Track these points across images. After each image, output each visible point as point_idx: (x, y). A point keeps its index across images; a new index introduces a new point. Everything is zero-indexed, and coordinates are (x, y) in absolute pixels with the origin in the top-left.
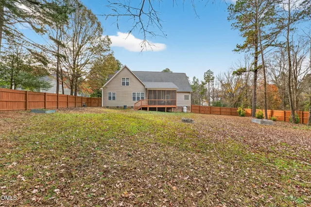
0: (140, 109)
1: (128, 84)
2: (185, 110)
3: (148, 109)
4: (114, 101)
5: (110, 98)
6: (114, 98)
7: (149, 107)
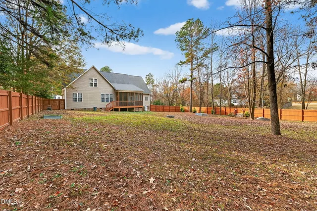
0: (112, 110)
1: (96, 85)
2: (146, 109)
3: (119, 109)
4: (80, 103)
5: (75, 100)
6: (80, 100)
7: (120, 107)
